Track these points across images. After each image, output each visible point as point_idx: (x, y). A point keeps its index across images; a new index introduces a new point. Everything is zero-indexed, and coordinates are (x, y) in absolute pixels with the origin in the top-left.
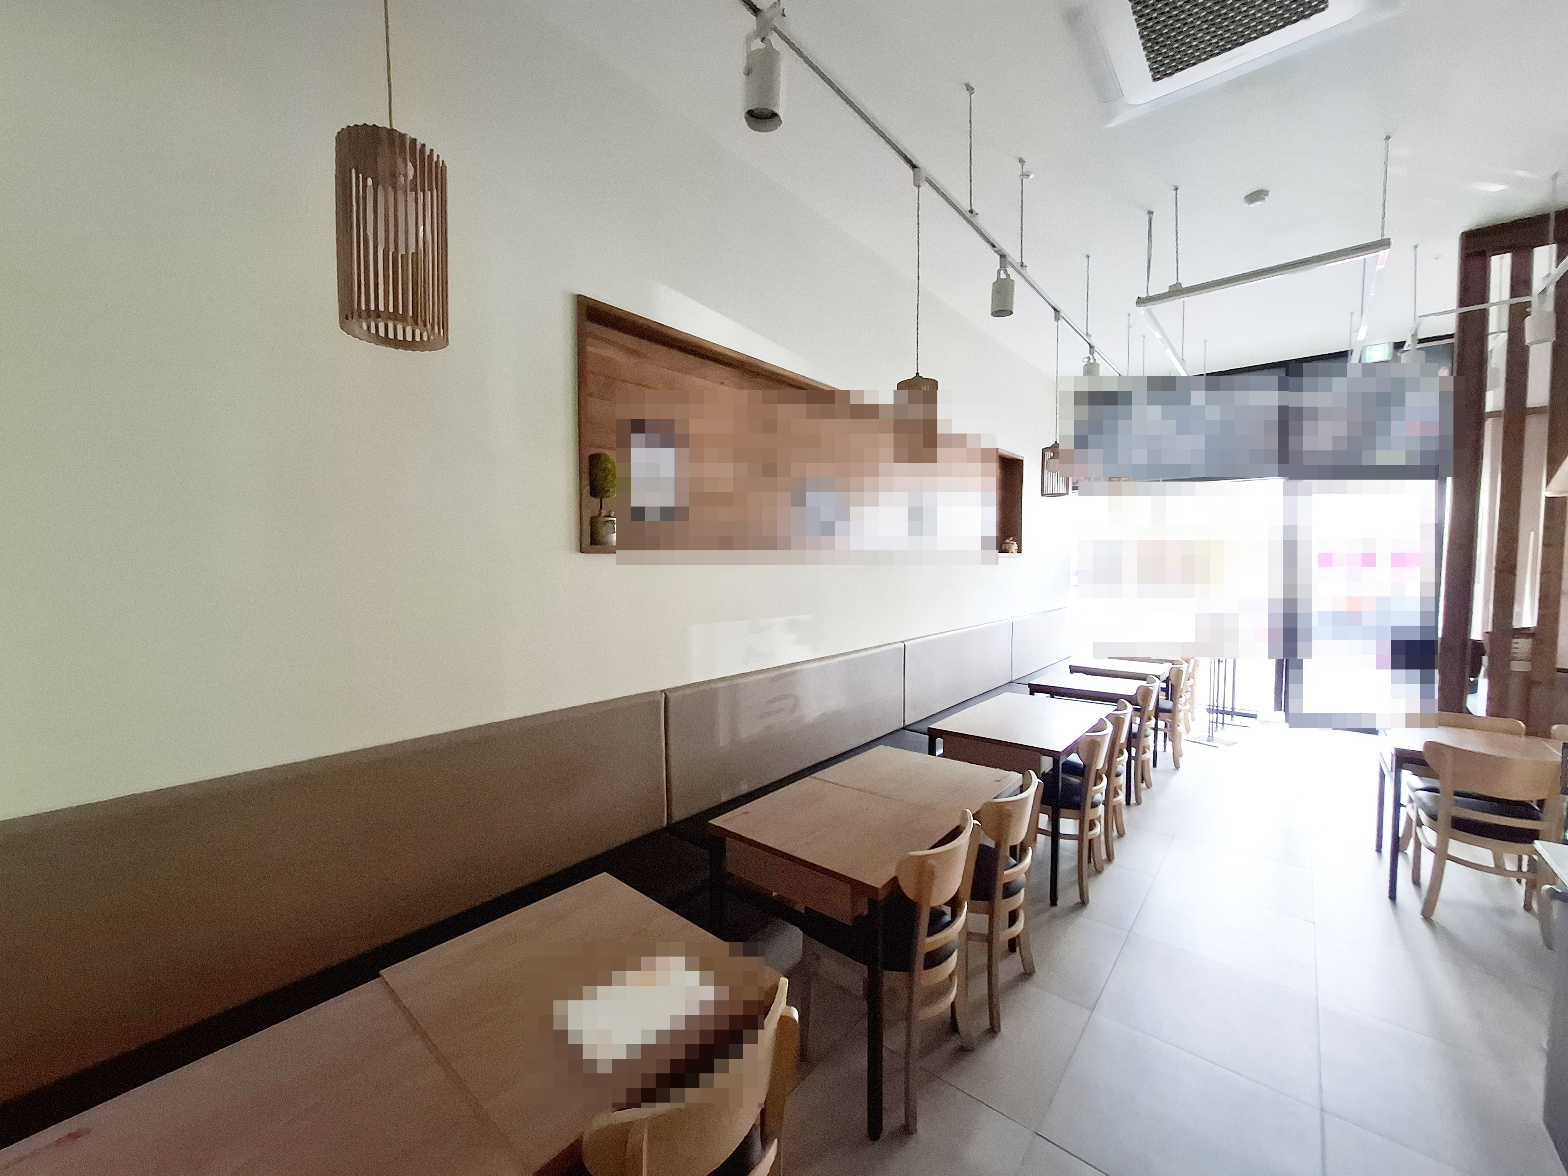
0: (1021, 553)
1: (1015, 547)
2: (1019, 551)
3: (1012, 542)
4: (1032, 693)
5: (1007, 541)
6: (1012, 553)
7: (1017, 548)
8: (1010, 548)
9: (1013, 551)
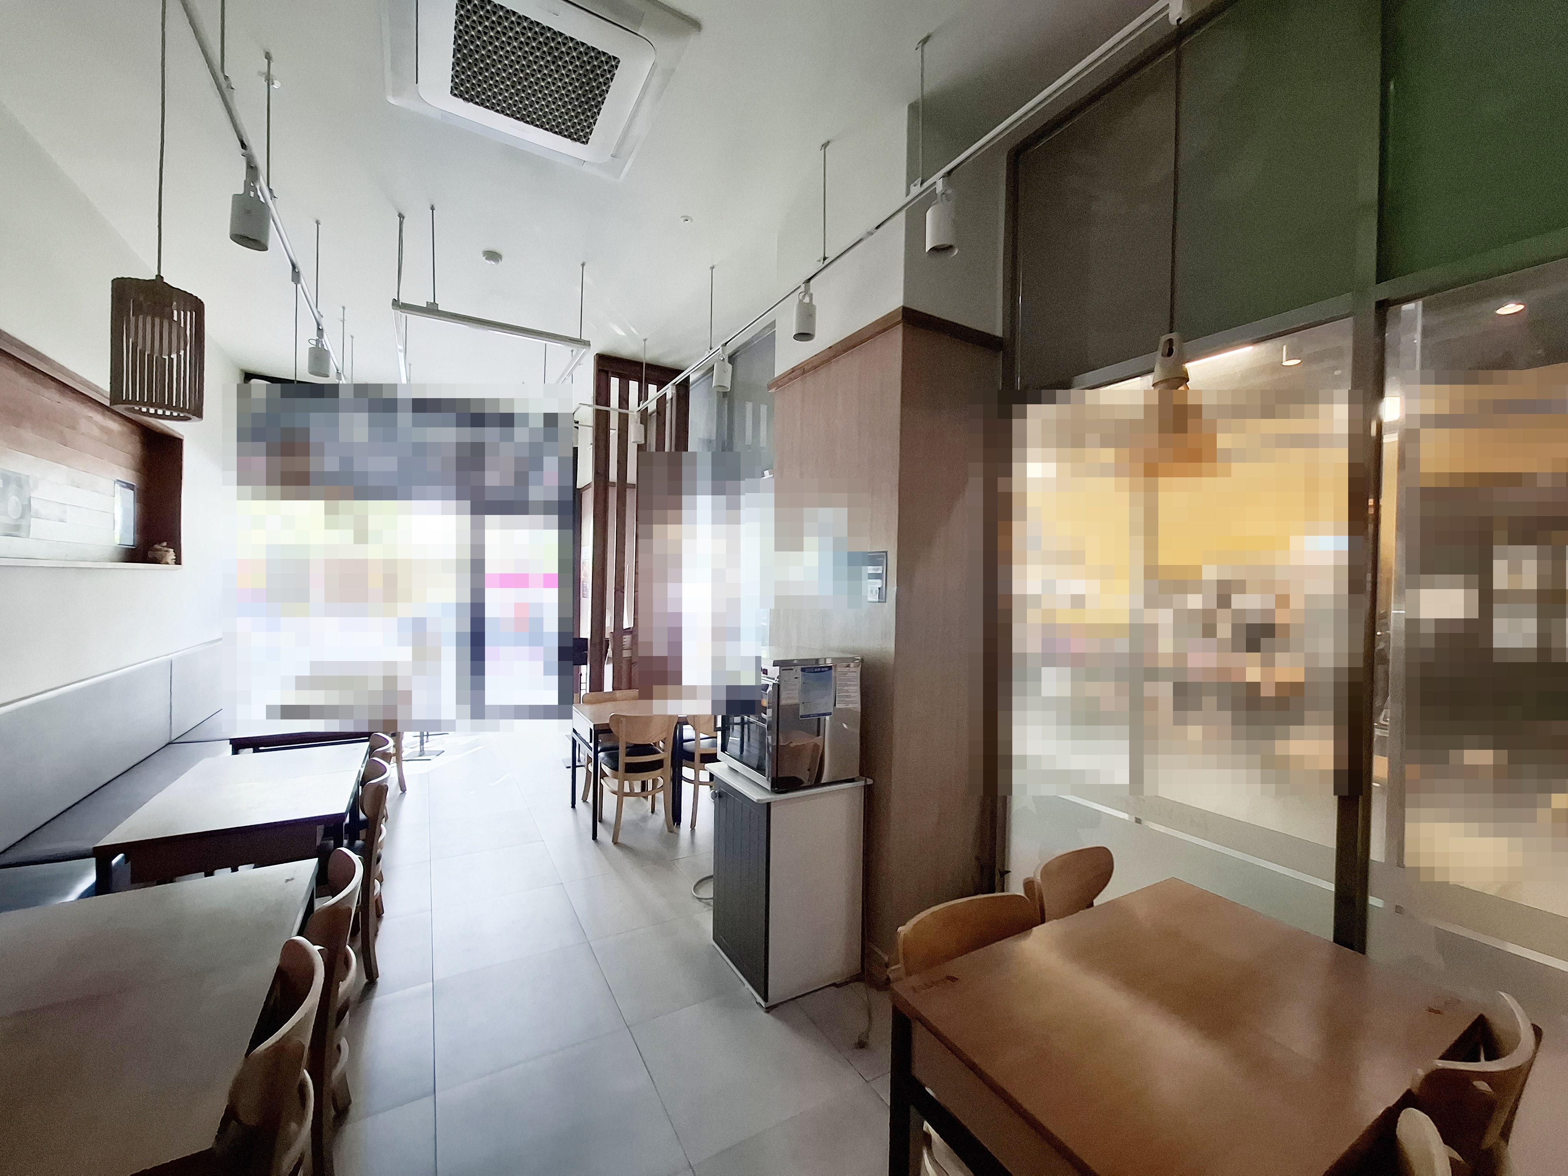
0: (180, 564)
1: (171, 555)
2: (178, 561)
3: (166, 549)
4: (235, 752)
5: (157, 546)
6: (167, 563)
7: (175, 557)
8: (163, 557)
9: (169, 561)
